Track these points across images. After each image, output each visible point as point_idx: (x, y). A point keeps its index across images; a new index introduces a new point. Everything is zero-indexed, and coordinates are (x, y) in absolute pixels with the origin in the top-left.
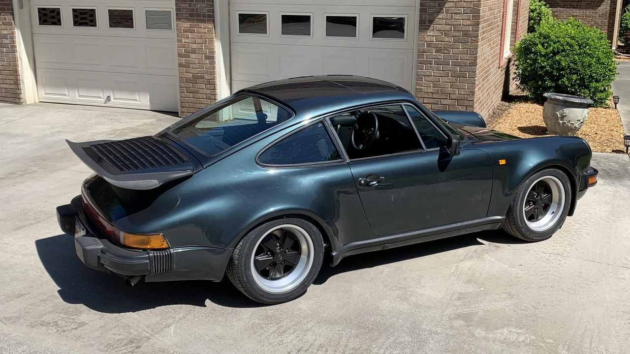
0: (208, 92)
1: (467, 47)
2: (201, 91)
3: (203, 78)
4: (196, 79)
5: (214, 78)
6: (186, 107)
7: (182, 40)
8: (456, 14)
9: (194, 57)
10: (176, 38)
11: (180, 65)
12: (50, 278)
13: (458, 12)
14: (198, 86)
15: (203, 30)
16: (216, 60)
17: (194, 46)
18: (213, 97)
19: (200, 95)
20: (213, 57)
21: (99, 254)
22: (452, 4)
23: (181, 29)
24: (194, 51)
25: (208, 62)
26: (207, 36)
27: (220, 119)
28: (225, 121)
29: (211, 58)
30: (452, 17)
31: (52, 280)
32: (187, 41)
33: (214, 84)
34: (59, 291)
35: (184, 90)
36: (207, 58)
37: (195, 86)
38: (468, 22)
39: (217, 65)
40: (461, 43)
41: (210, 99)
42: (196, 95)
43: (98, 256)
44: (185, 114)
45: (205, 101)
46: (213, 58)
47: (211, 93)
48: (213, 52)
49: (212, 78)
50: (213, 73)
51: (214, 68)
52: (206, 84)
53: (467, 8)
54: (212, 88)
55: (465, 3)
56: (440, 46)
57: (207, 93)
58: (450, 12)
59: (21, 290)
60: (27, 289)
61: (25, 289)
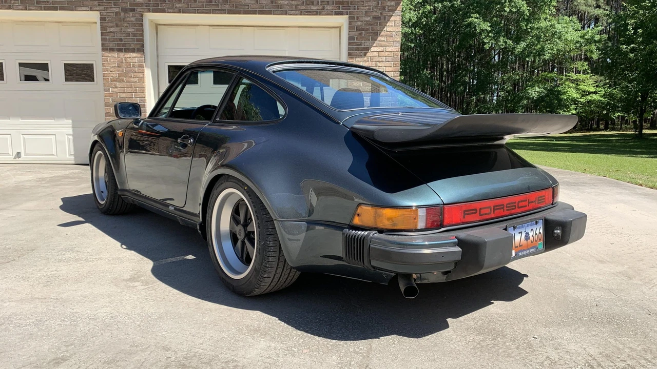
7: (109, 89)
8: (379, 62)
10: (102, 88)
13: (381, 60)
15: (133, 80)
16: (147, 108)
17: (123, 95)
20: (145, 105)
22: (375, 54)
23: (108, 79)
24: (122, 101)
26: (138, 85)
29: (142, 106)
30: (376, 64)
32: (115, 90)
38: (390, 69)
39: (147, 113)
48: (144, 101)
51: (145, 116)
53: (389, 56)
55: (387, 53)
58: (374, 60)
59: (52, 352)
60: (64, 349)
61: (59, 349)
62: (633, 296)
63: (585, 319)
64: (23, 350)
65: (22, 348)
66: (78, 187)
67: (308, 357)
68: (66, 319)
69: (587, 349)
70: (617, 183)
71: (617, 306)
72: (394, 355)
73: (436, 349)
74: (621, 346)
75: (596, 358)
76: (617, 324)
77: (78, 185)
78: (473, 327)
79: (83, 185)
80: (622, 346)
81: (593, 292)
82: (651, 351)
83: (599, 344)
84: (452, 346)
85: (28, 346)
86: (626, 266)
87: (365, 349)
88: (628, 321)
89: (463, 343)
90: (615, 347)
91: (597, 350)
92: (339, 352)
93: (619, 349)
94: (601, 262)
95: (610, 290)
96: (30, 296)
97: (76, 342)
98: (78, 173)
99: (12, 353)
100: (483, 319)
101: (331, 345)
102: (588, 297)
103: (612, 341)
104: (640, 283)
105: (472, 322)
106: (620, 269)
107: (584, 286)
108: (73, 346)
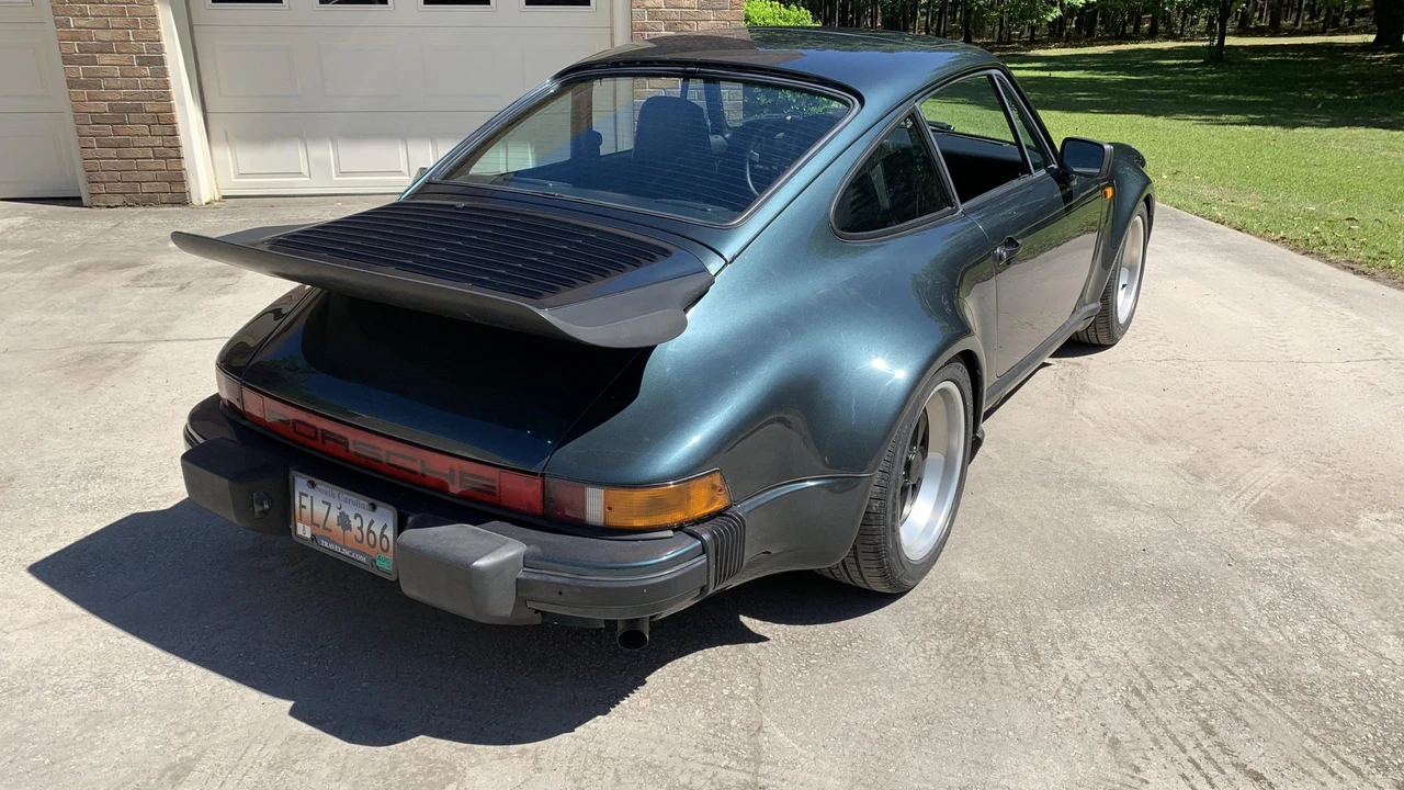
0: (158, 142)
1: (724, 16)
2: (139, 141)
3: (139, 109)
4: (120, 114)
5: (170, 109)
6: (104, 182)
7: (68, 21)
9: (109, 62)
11: (72, 83)
12: (214, 679)
14: (128, 129)
16: (169, 66)
17: (105, 35)
18: (172, 153)
19: (139, 153)
20: (162, 59)
21: (521, 575)
24: (105, 48)
25: (148, 71)
26: (139, 9)
27: (195, 202)
28: (207, 204)
29: (156, 61)
31: (229, 683)
32: (82, 23)
33: (171, 123)
34: (294, 713)
35: (91, 141)
36: (143, 62)
37: (121, 131)
39: (172, 79)
40: (713, 9)
41: (165, 158)
42: (126, 152)
43: (518, 581)
44: (101, 197)
45: (152, 164)
46: (161, 61)
47: (167, 144)
48: (160, 49)
49: (164, 108)
50: (167, 97)
51: (166, 85)
52: (149, 125)
54: (168, 130)
56: (674, 16)
57: (157, 144)
59: (156, 751)
60: (176, 741)
61: (168, 743)
62: (1206, 524)
63: (1125, 584)
64: (96, 753)
65: (93, 748)
66: (42, 274)
67: (651, 717)
68: (155, 668)
69: (1130, 654)
70: (1175, 216)
71: (1178, 548)
72: (804, 697)
73: (875, 676)
74: (1184, 643)
75: (1145, 673)
76: (1179, 592)
77: (40, 269)
78: (935, 619)
79: (52, 268)
80: (1187, 640)
81: (1137, 518)
82: (1233, 646)
83: (1150, 640)
84: (902, 668)
85: (103, 742)
86: (1192, 448)
87: (750, 688)
88: (1196, 582)
89: (921, 660)
90: (1175, 643)
91: (1147, 654)
92: (705, 700)
93: (1181, 649)
94: (1151, 439)
95: (1166, 512)
96: (55, 611)
97: (196, 722)
98: (25, 227)
99: (76, 761)
100: (950, 599)
101: (689, 685)
102: (1129, 530)
103: (1170, 630)
104: (1216, 488)
105: (930, 608)
106: (1182, 455)
107: (1123, 505)
108: (194, 734)
